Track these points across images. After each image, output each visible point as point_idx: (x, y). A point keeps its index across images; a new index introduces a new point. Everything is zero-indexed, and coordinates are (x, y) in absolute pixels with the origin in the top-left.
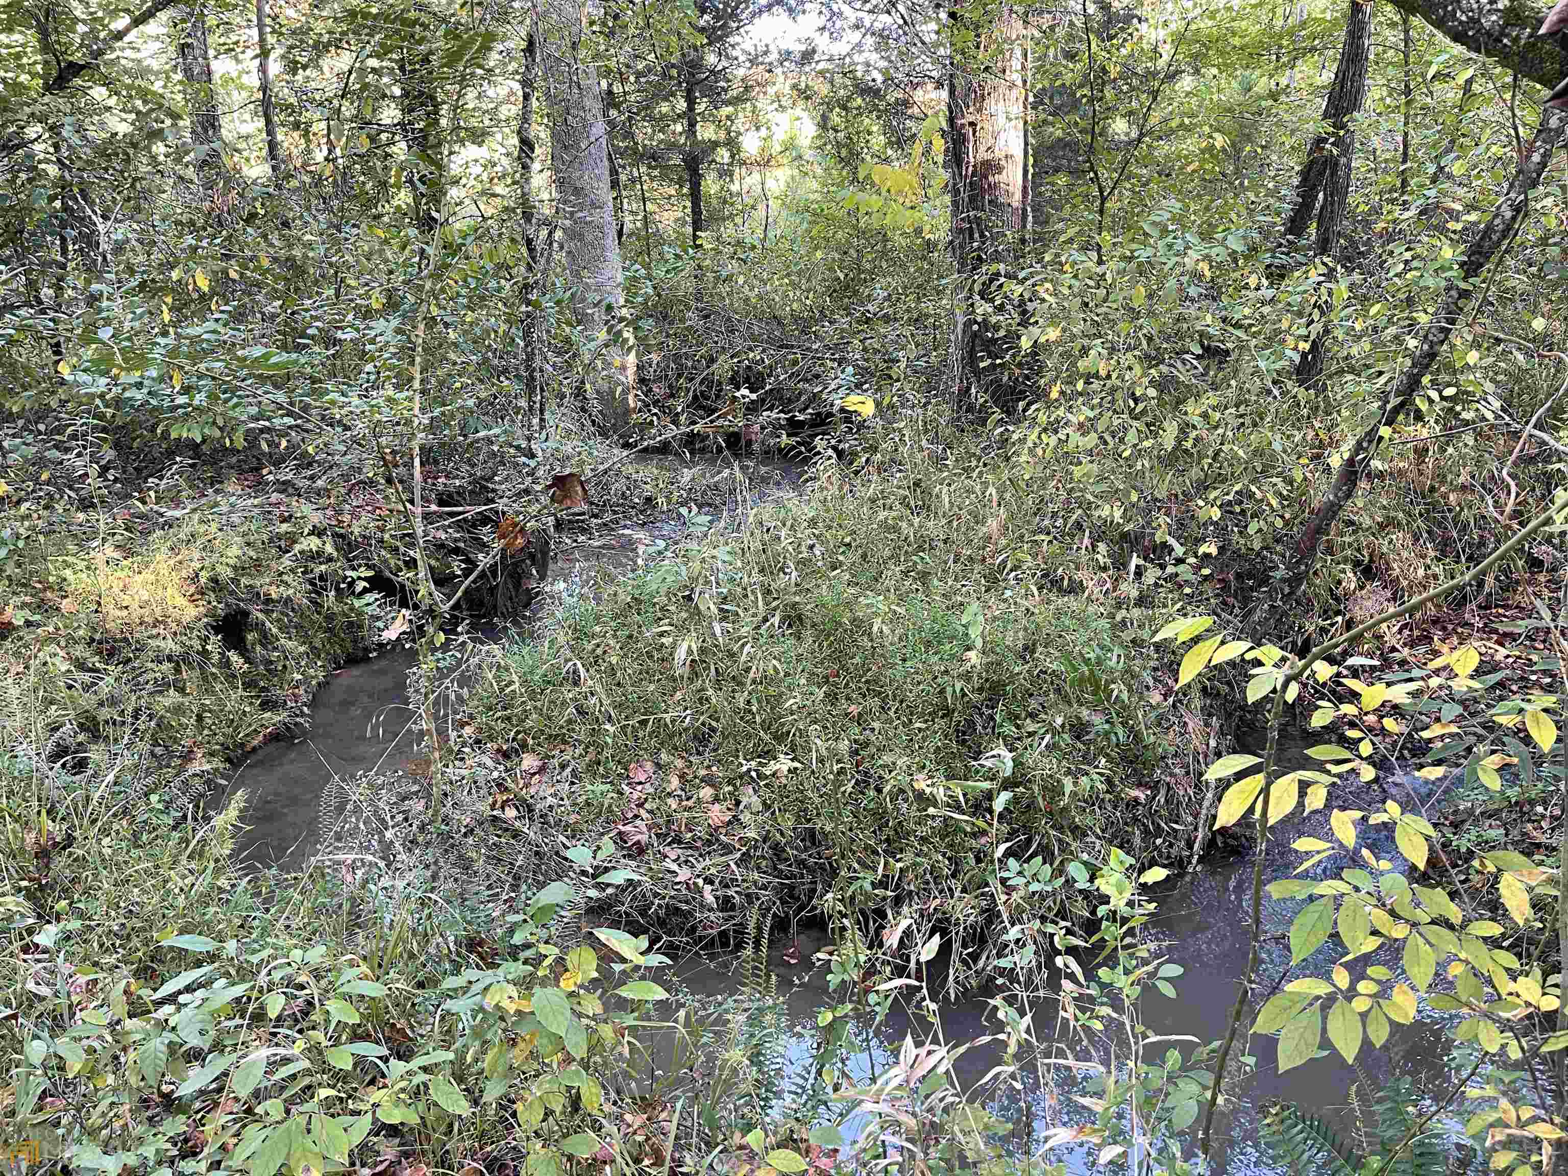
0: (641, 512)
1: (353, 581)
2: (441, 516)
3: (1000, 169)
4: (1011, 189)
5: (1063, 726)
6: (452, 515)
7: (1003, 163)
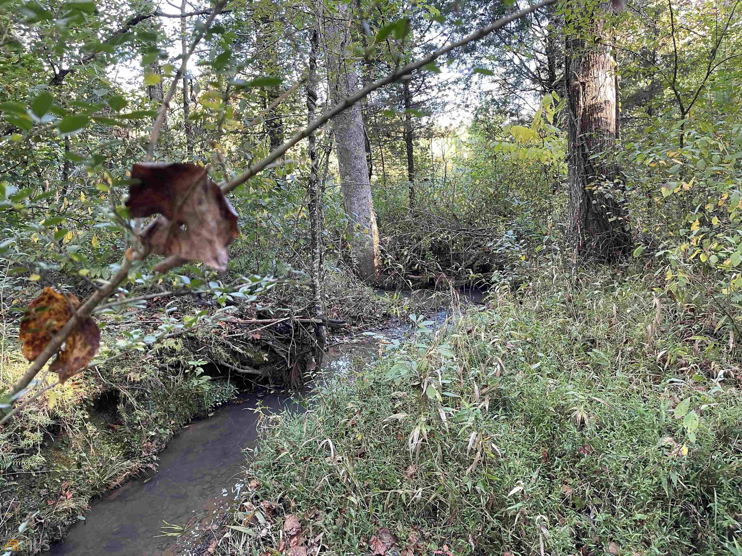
0: (381, 322)
1: (194, 368)
2: (257, 324)
3: (601, 110)
4: (609, 121)
6: (264, 324)
7: (603, 105)
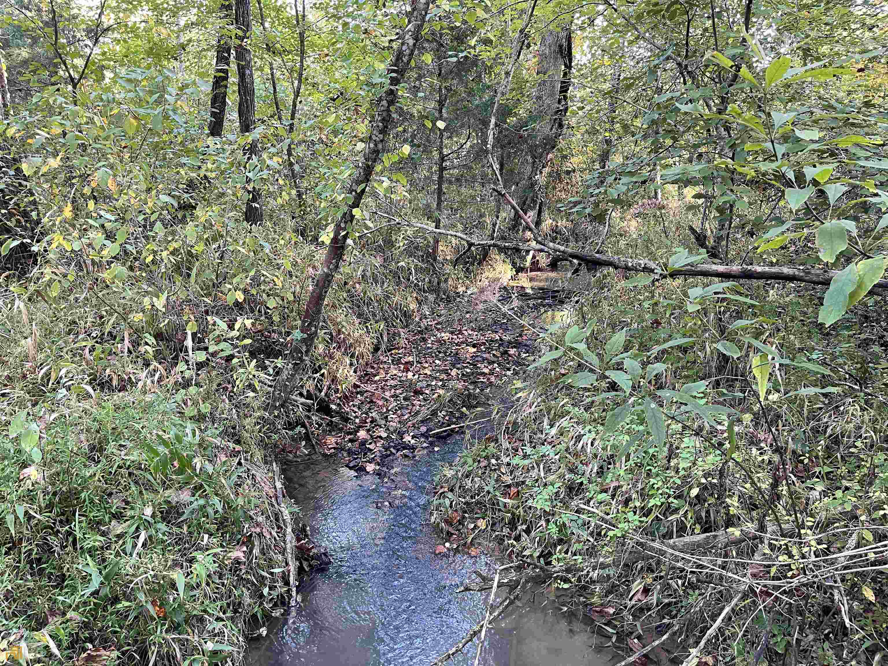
5: (153, 516)
